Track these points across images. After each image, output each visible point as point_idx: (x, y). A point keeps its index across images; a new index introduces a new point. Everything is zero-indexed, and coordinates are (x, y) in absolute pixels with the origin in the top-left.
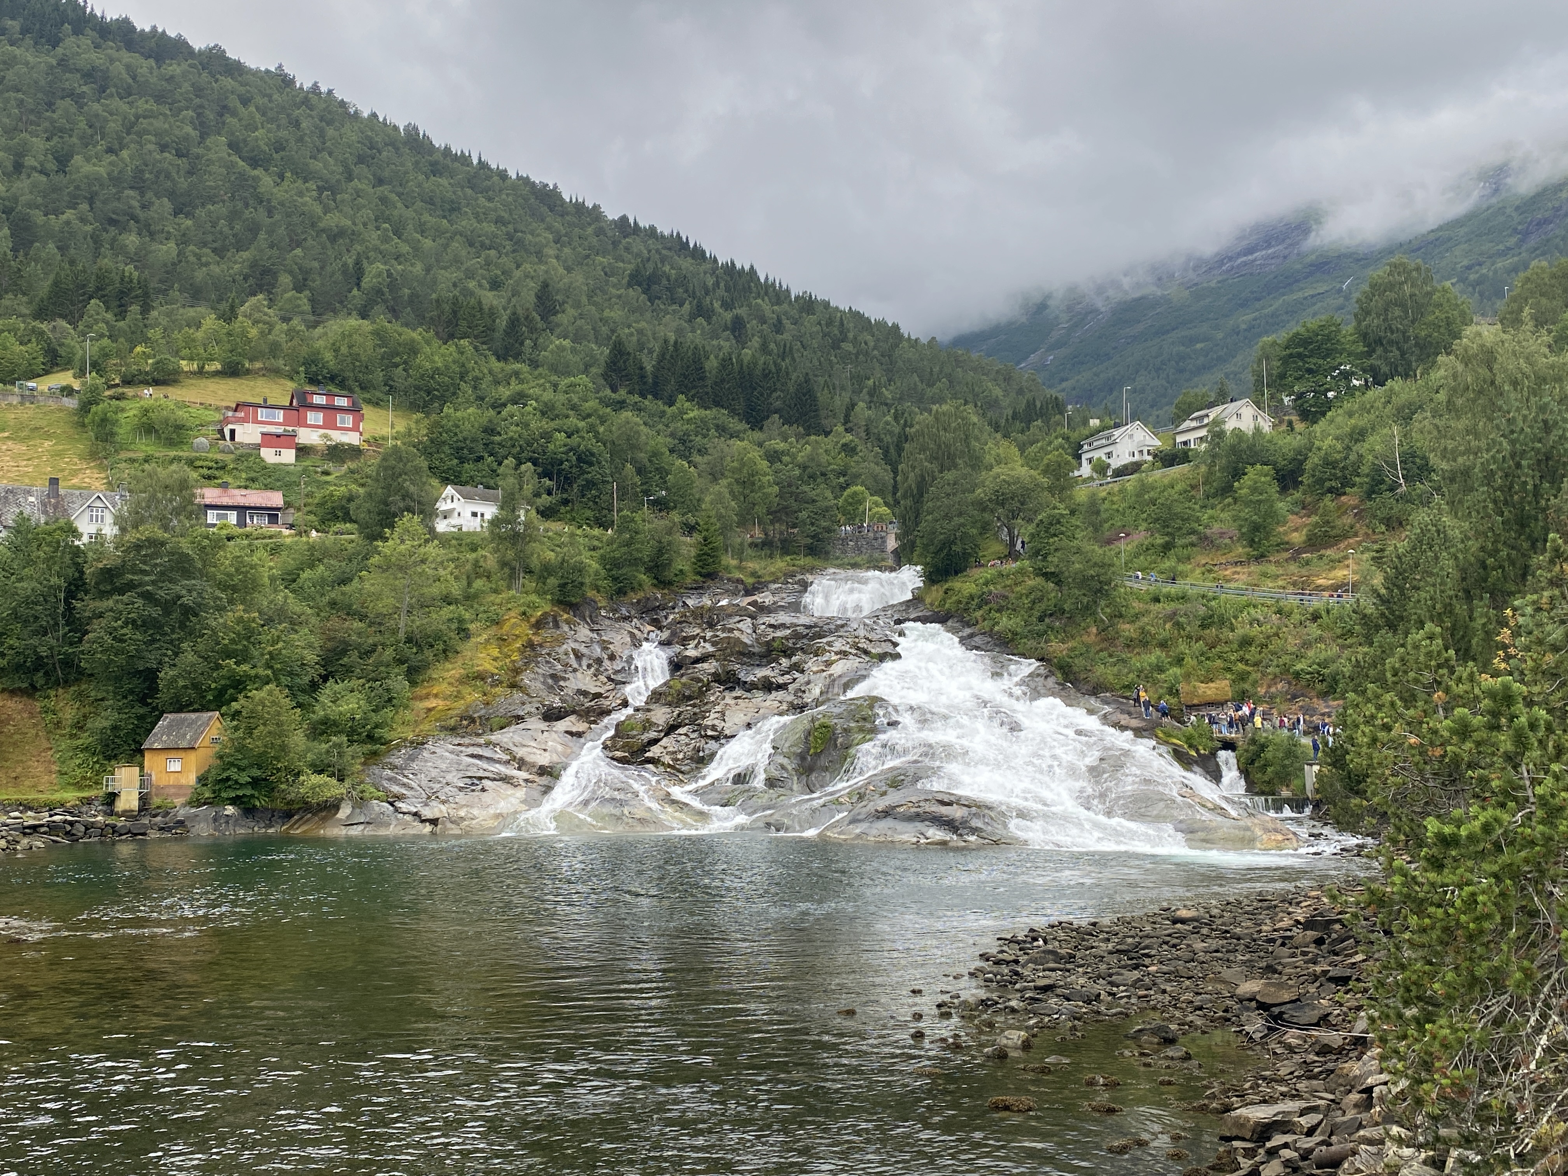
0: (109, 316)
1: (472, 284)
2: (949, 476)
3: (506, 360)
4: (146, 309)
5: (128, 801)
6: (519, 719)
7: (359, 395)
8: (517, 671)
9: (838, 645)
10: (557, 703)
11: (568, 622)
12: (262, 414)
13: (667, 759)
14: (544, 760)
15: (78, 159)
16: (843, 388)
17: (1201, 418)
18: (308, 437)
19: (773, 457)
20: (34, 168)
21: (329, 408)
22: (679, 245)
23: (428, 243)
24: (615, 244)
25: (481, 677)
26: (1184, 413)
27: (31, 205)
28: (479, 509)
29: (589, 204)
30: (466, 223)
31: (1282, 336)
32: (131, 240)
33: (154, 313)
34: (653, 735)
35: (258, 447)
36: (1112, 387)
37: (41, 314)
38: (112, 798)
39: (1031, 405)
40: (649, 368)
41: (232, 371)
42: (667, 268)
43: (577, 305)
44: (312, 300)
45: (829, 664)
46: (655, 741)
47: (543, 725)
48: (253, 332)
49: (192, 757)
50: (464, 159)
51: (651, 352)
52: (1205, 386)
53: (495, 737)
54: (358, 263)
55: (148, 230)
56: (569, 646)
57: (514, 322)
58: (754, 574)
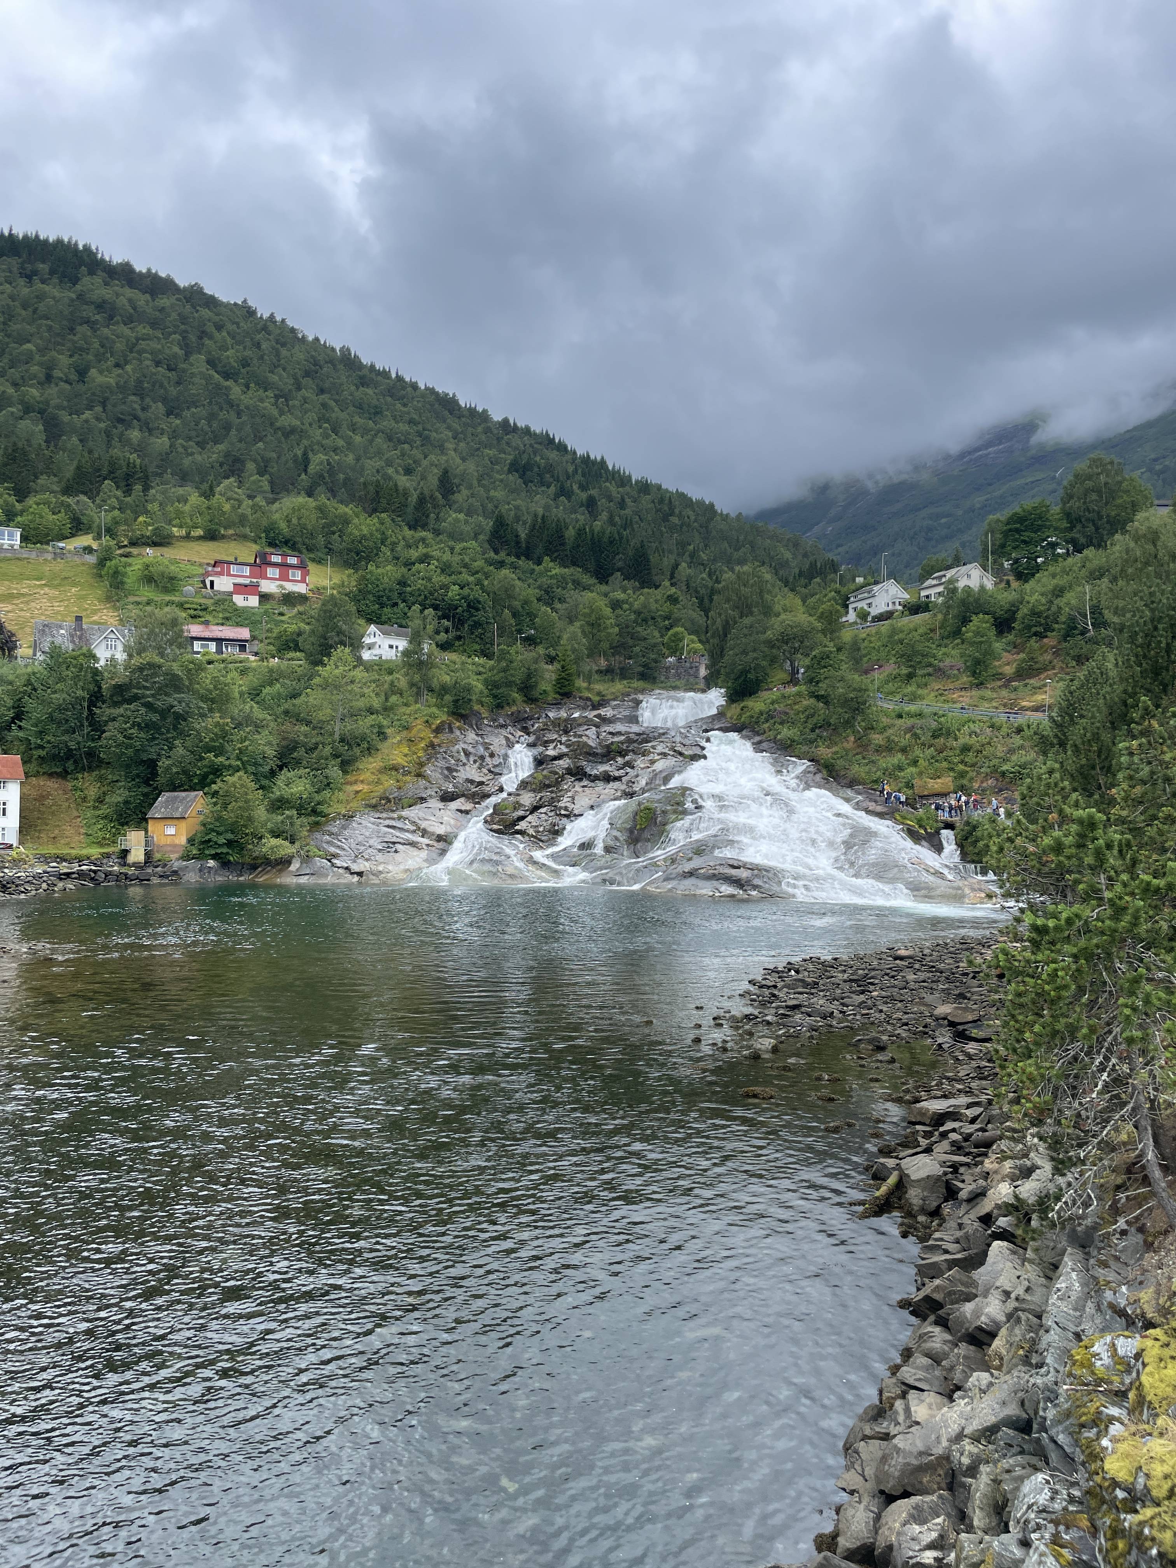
0: (119, 493)
1: (390, 471)
2: (747, 621)
3: (415, 529)
4: (146, 488)
5: (137, 855)
6: (423, 800)
7: (306, 556)
8: (421, 765)
9: (660, 748)
10: (451, 789)
11: (459, 728)
12: (234, 569)
13: (531, 831)
14: (441, 830)
15: (93, 372)
16: (670, 552)
17: (940, 578)
18: (268, 586)
19: (616, 605)
20: (61, 379)
21: (284, 566)
22: (548, 441)
23: (358, 439)
24: (499, 439)
25: (395, 768)
26: (927, 573)
27: (59, 407)
28: (394, 643)
29: (480, 409)
30: (387, 423)
31: (1003, 515)
32: (135, 435)
33: (153, 491)
34: (521, 813)
35: (230, 594)
36: (875, 552)
37: (68, 491)
38: (125, 853)
39: (813, 565)
40: (523, 536)
41: (211, 536)
42: (538, 458)
43: (470, 487)
44: (271, 483)
45: (653, 762)
46: (523, 818)
47: (441, 805)
48: (227, 507)
49: (183, 825)
50: (385, 374)
51: (525, 523)
52: (944, 554)
53: (405, 813)
54: (305, 454)
55: (148, 428)
56: (460, 746)
57: (422, 500)
58: (599, 694)
